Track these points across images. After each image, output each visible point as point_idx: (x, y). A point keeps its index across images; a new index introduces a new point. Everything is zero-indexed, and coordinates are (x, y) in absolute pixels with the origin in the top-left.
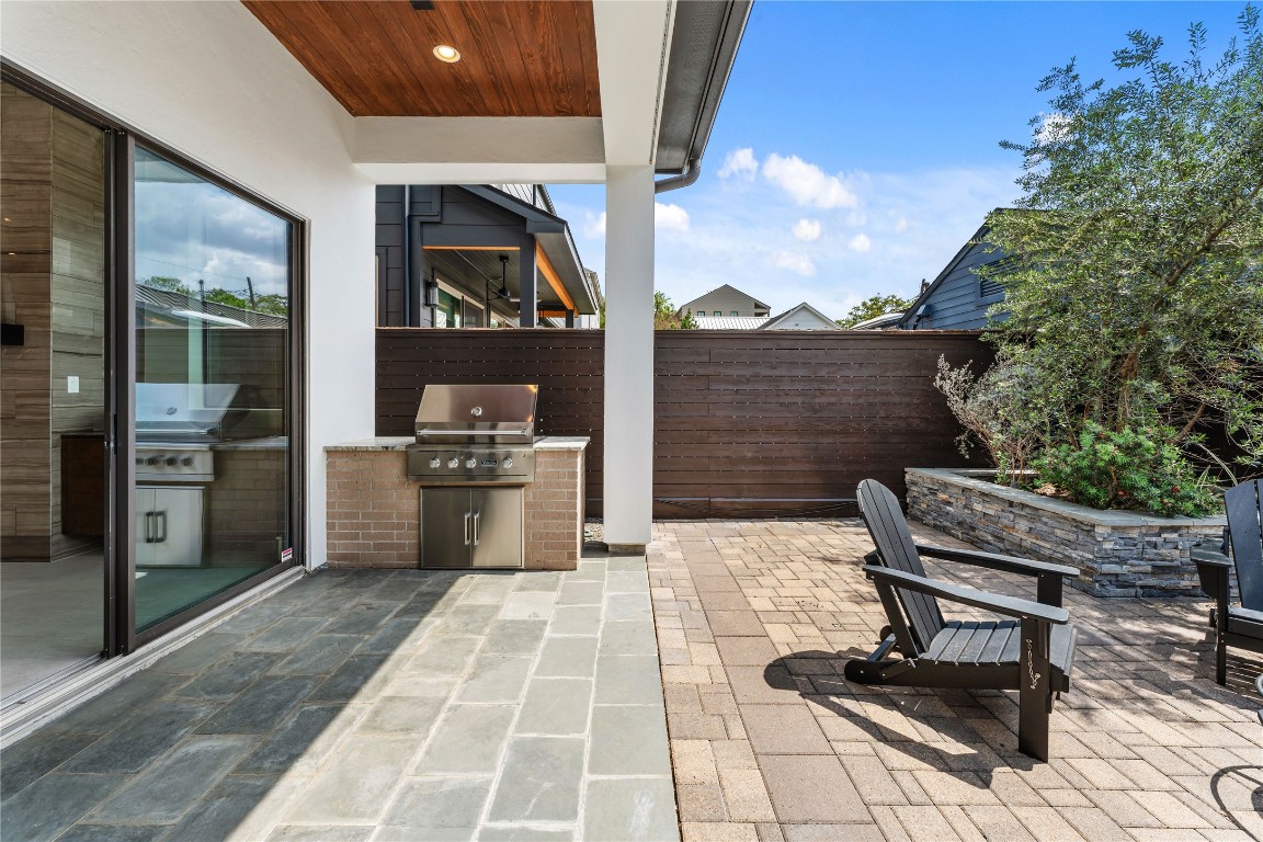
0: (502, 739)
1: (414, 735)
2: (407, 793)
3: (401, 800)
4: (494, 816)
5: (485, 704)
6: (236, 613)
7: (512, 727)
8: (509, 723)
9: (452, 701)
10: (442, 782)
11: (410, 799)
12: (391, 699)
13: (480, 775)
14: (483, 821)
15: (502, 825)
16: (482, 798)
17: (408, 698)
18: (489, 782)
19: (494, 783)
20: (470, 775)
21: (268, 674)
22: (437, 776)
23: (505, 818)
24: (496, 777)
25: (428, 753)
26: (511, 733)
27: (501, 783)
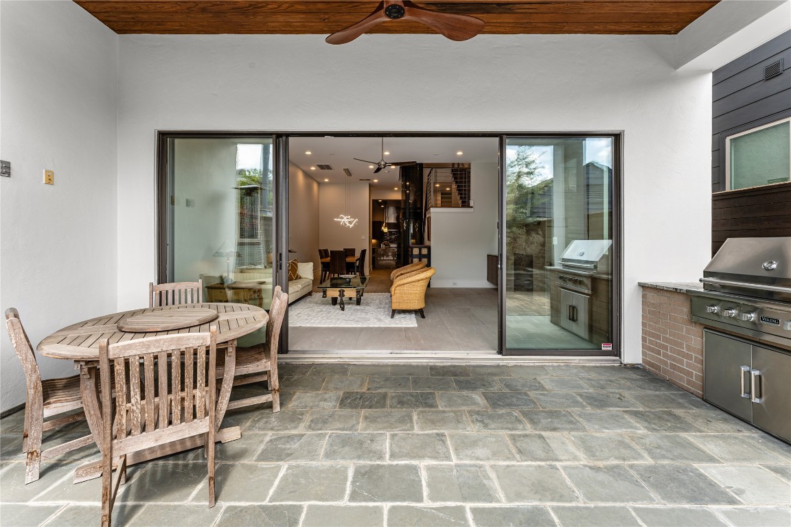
0: (540, 500)
1: (518, 456)
2: (476, 466)
3: (471, 466)
4: (474, 510)
5: (568, 481)
6: (562, 364)
7: (555, 504)
8: (559, 501)
9: (558, 464)
10: (489, 478)
11: (473, 469)
12: (541, 437)
13: (502, 496)
14: (468, 506)
15: (469, 516)
16: (485, 501)
17: (547, 444)
18: (498, 501)
19: (499, 504)
20: (499, 490)
21: (528, 392)
22: (493, 475)
23: (475, 516)
24: (505, 504)
25: (508, 466)
26: (548, 505)
27: (501, 509)
